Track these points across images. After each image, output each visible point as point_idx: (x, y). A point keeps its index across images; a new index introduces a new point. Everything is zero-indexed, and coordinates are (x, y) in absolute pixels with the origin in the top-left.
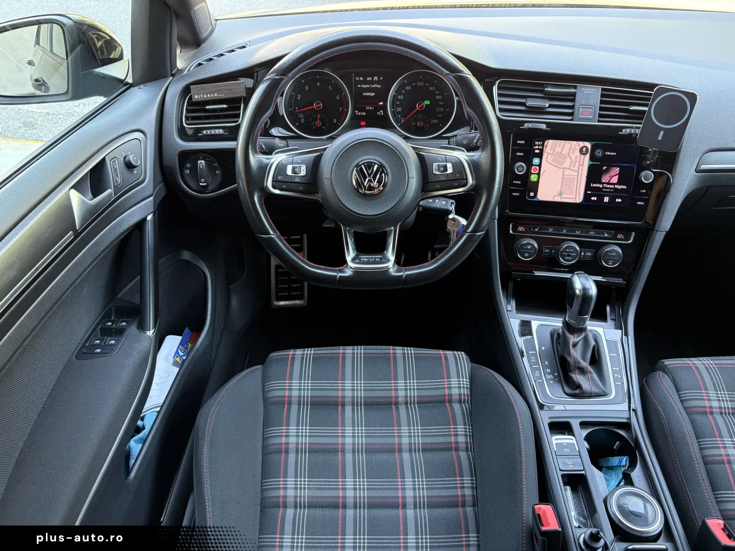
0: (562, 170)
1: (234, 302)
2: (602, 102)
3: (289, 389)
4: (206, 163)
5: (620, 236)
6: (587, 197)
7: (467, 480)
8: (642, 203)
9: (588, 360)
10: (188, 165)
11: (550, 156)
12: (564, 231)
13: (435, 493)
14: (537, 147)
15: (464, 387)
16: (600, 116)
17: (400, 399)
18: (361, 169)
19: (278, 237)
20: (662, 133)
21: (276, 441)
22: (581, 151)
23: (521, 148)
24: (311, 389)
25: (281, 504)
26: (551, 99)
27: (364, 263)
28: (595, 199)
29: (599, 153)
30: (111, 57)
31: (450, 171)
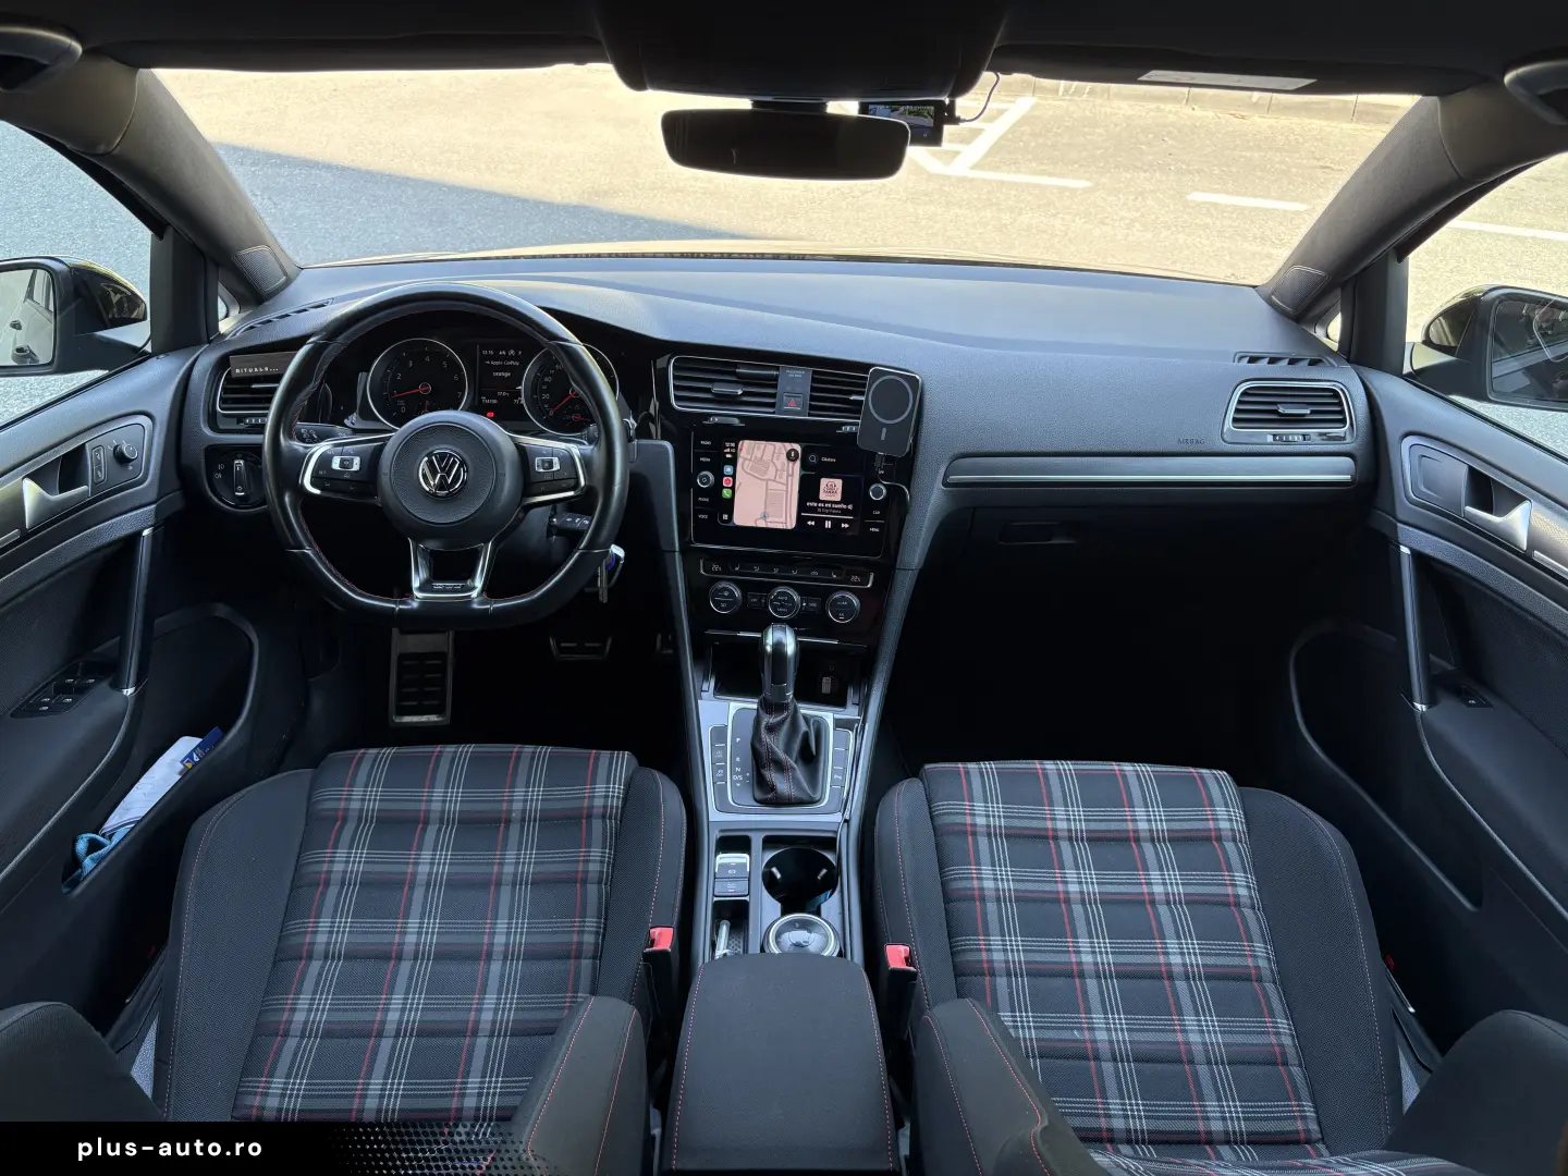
0: (764, 483)
1: (317, 704)
2: (813, 389)
3: (346, 799)
4: (245, 464)
5: (855, 578)
6: (800, 519)
7: (591, 923)
8: (877, 530)
9: (795, 754)
10: (220, 467)
11: (747, 462)
12: (776, 571)
13: (538, 939)
14: (728, 450)
15: (613, 797)
16: (812, 407)
17: (514, 815)
18: (432, 461)
19: (316, 554)
20: (884, 430)
21: (316, 868)
22: (788, 455)
23: (707, 452)
24: (380, 800)
25: (305, 955)
26: (747, 384)
27: (438, 591)
28: (813, 523)
29: (813, 459)
30: (133, 316)
31: (556, 467)
